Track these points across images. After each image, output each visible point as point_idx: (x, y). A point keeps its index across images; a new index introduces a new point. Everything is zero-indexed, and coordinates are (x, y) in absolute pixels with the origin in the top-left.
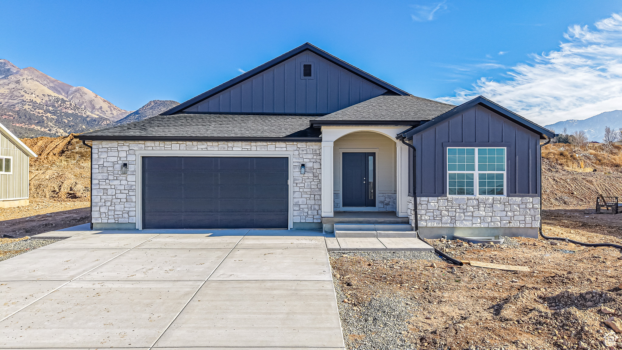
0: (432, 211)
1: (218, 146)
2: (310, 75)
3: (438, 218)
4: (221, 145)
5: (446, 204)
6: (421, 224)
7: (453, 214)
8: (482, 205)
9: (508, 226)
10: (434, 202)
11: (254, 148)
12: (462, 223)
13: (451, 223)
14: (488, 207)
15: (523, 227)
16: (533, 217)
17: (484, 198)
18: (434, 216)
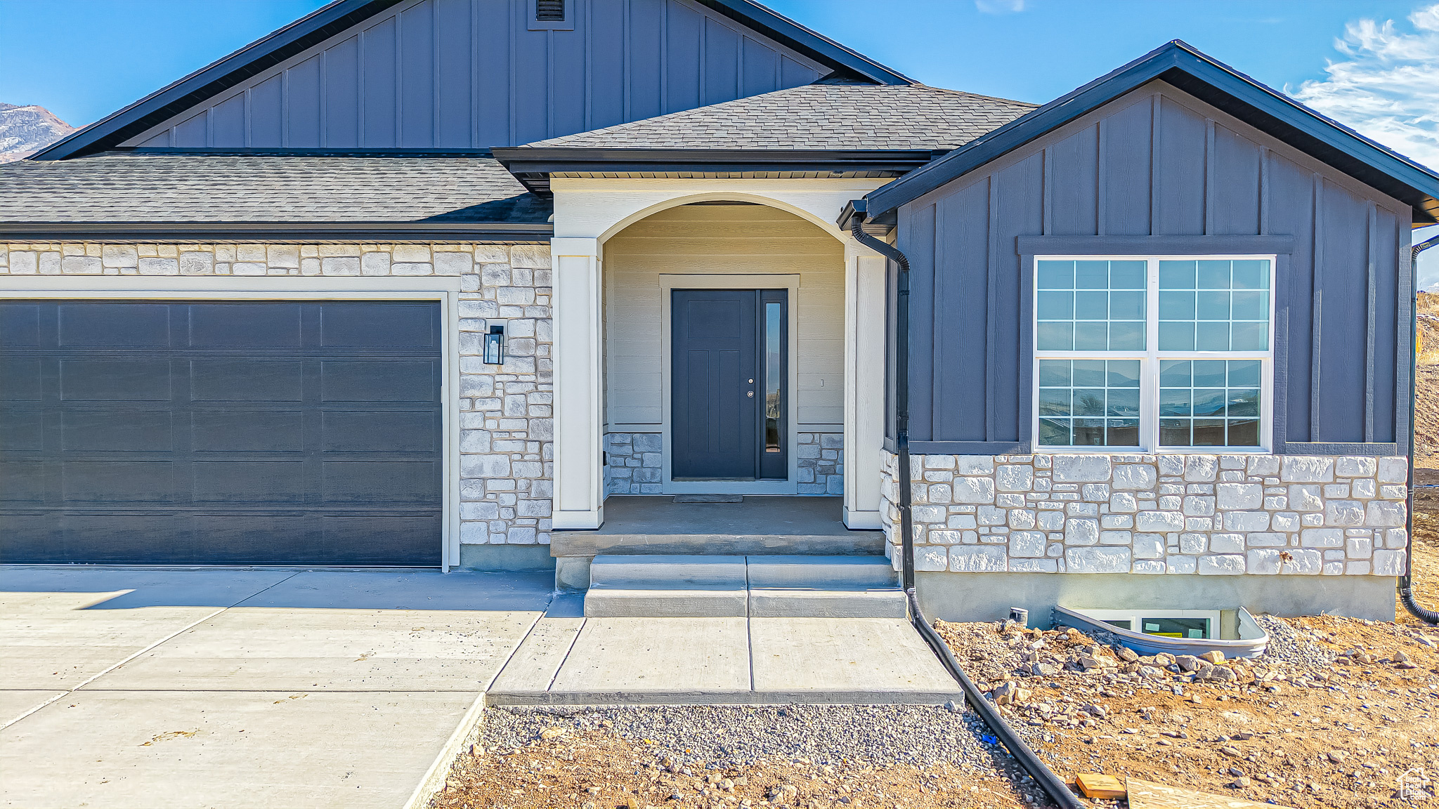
0: (970, 509)
1: (177, 259)
2: (560, 15)
3: (994, 539)
4: (187, 255)
5: (1029, 483)
6: (927, 561)
7: (1053, 523)
8: (1172, 488)
9: (1276, 568)
10: (980, 473)
11: (310, 266)
12: (1089, 557)
13: (1047, 557)
14: (1197, 495)
15: (1336, 573)
16: (1378, 535)
17: (1183, 457)
18: (981, 531)
